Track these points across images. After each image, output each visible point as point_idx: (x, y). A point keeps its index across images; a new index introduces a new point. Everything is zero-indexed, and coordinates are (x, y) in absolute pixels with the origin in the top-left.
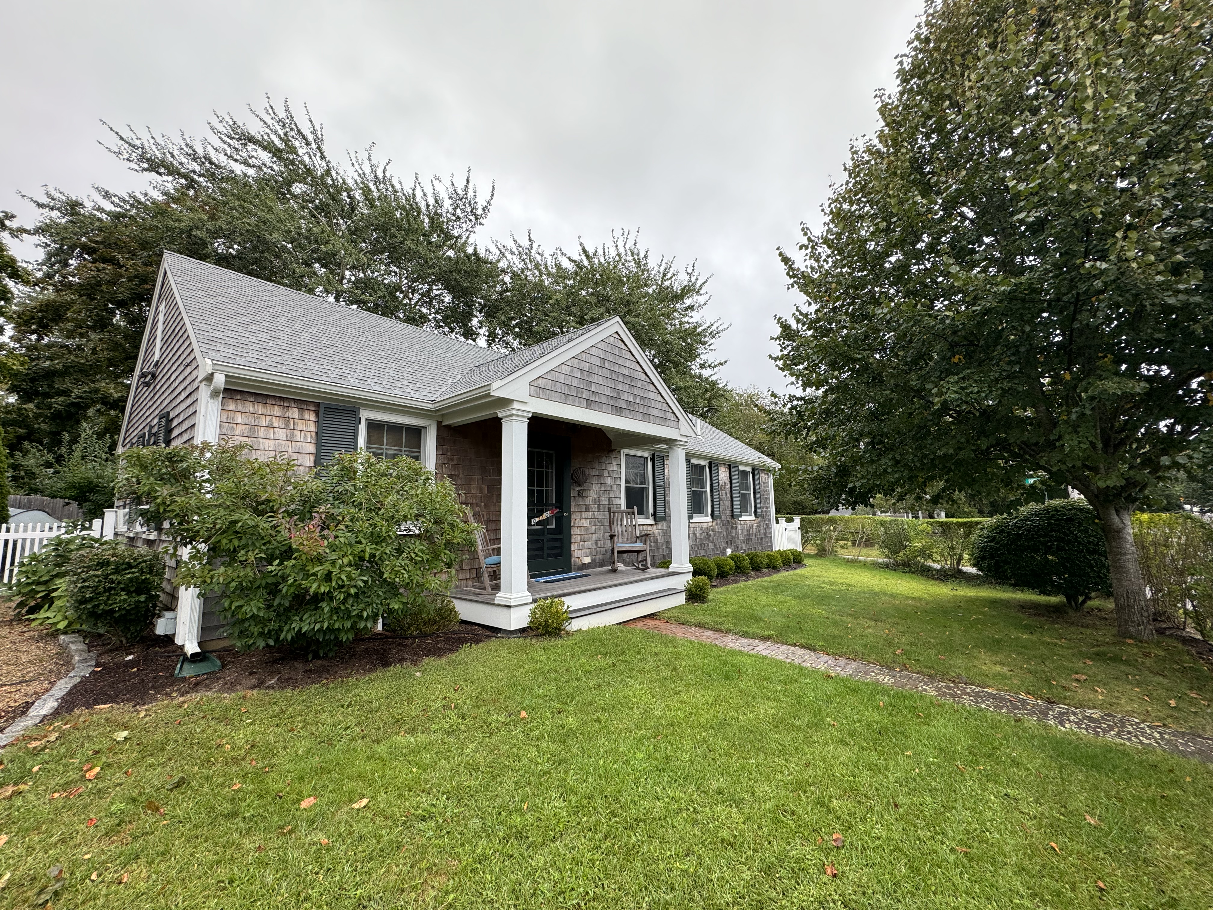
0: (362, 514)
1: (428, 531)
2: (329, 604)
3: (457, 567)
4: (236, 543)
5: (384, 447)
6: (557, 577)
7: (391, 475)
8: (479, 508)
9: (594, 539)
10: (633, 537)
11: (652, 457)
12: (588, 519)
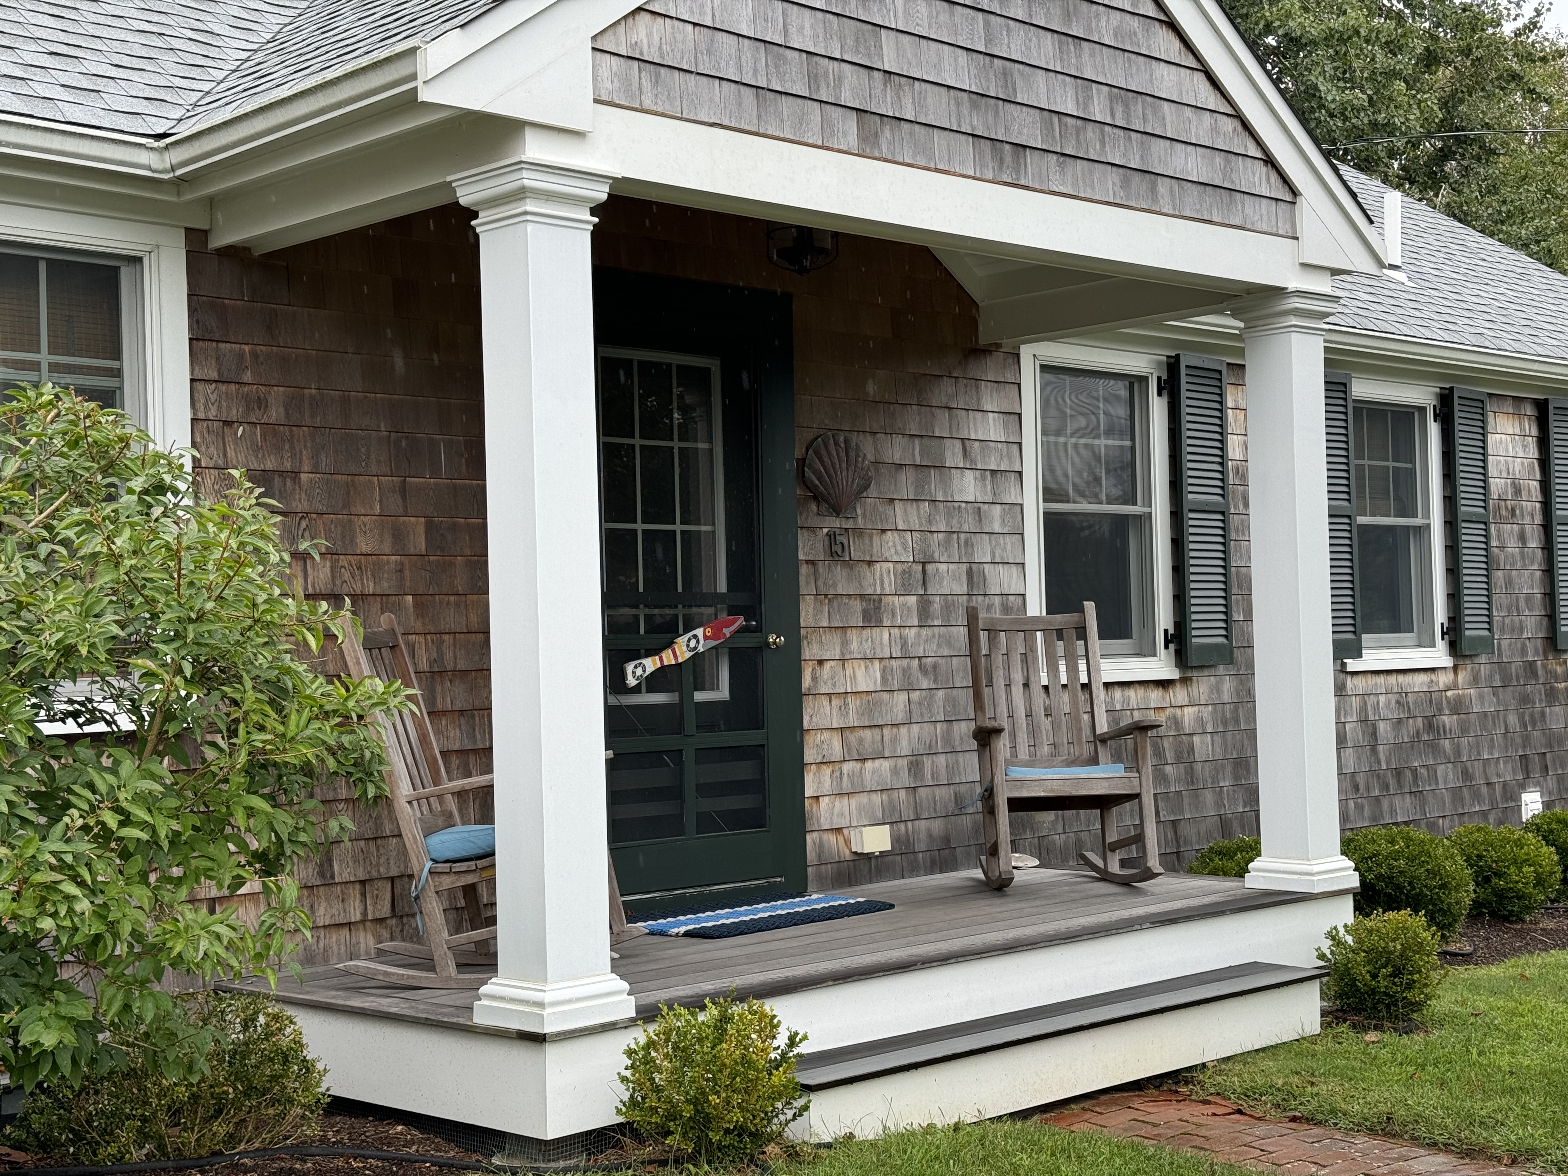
8: (393, 616)
9: (904, 748)
10: (1080, 739)
11: (1164, 377)
12: (877, 662)
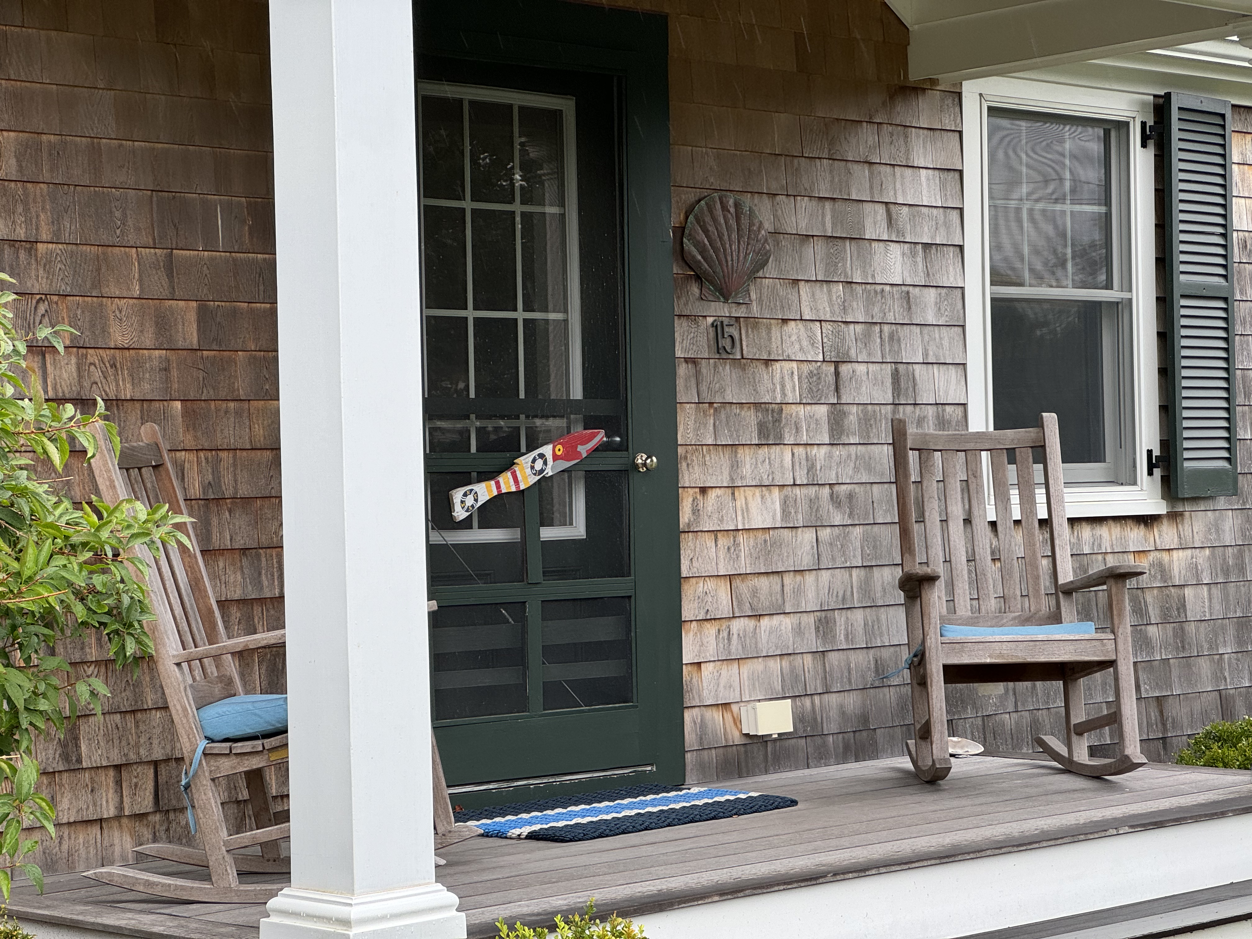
8: (157, 427)
9: (810, 601)
10: (1037, 591)
11: (1150, 122)
12: (776, 491)
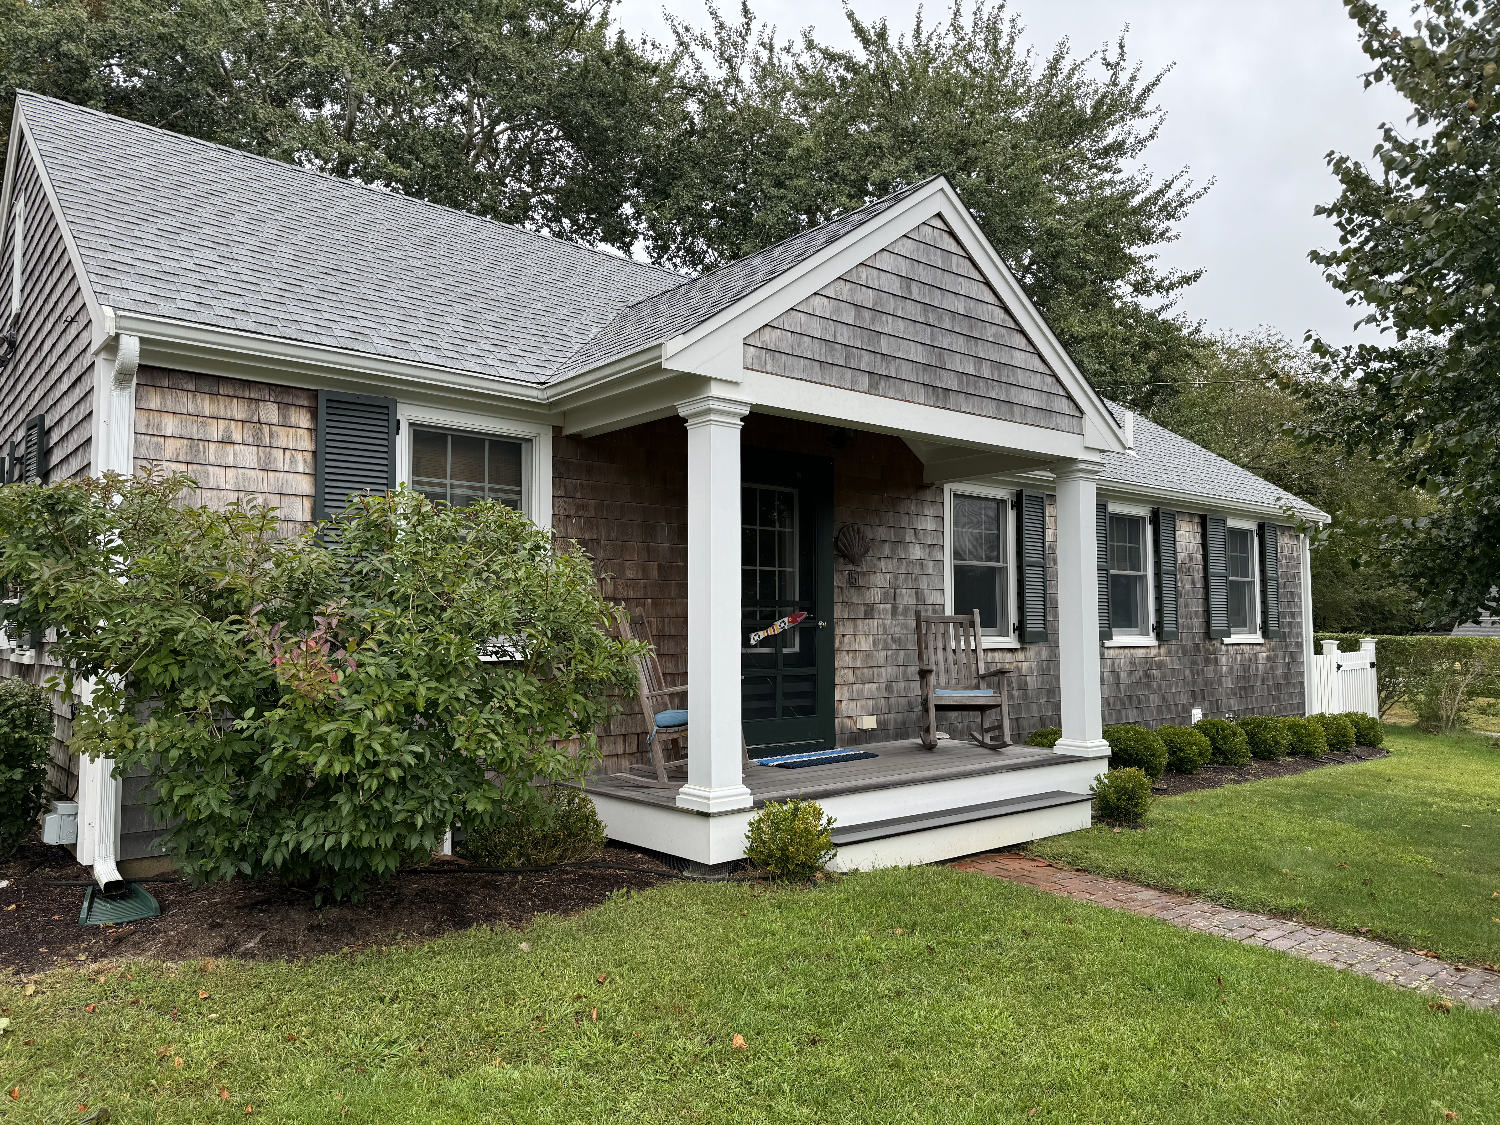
0: (407, 620)
1: (540, 655)
2: (350, 799)
3: (599, 730)
4: (175, 672)
5: (449, 481)
6: (805, 757)
7: (464, 539)
8: (642, 609)
9: (884, 678)
10: (971, 677)
11: (1015, 500)
12: (871, 636)
